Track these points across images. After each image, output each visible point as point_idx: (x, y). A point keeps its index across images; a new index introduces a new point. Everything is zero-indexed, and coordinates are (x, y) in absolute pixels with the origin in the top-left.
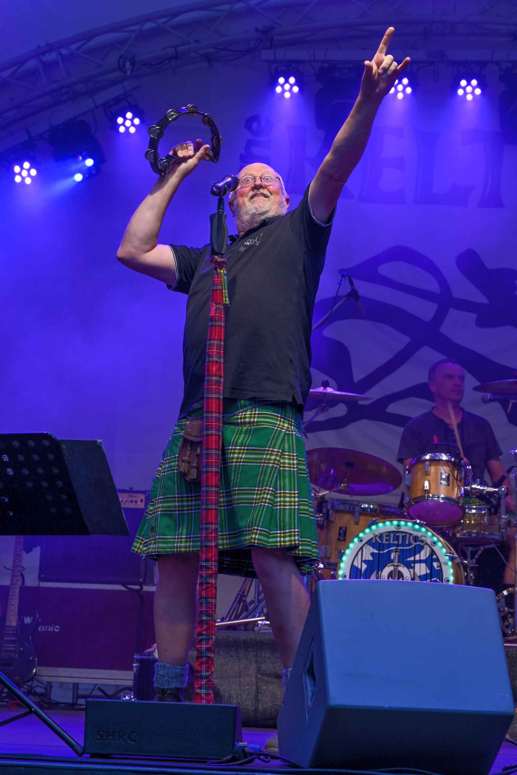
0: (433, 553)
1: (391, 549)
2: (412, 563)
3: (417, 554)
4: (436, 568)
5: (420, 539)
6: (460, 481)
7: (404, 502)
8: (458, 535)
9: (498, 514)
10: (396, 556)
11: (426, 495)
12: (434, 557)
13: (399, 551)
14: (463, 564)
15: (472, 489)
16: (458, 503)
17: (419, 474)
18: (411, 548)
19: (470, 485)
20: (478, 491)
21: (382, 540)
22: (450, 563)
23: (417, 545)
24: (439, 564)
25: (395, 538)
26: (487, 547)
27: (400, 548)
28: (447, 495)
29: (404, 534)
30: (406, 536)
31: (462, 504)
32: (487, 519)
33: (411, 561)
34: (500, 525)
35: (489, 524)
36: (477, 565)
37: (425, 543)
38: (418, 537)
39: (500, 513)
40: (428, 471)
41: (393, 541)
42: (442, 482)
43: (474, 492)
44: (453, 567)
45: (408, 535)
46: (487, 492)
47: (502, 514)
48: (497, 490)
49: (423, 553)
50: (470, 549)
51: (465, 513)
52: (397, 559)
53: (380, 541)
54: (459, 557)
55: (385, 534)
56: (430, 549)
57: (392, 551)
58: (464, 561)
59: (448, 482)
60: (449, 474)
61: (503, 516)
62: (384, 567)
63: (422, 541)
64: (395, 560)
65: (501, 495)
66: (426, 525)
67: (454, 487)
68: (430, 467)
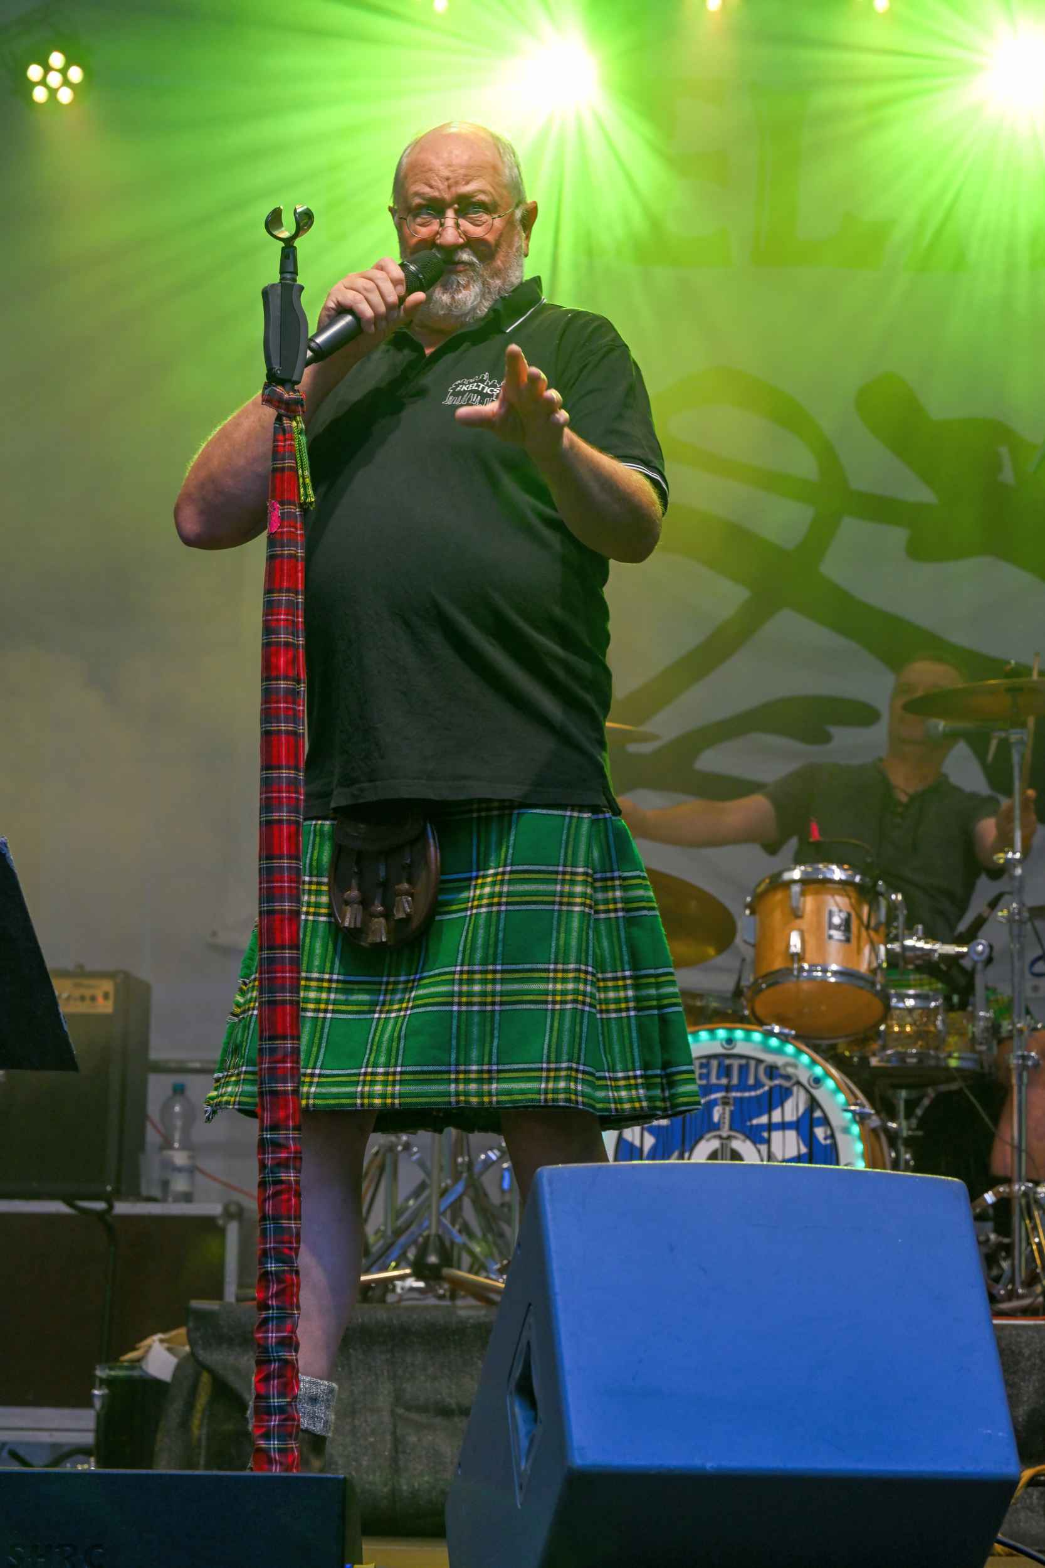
0: (815, 1104)
1: (713, 1096)
2: (764, 1131)
3: (776, 1107)
4: (823, 1142)
5: (782, 1072)
6: (876, 930)
7: (744, 984)
8: (874, 1061)
9: (970, 1008)
10: (724, 1113)
11: (796, 966)
12: (818, 1114)
13: (731, 1101)
14: (887, 1130)
15: (904, 948)
16: (873, 983)
17: (778, 915)
18: (761, 1095)
19: (900, 938)
20: (919, 953)
22: (855, 1129)
23: (776, 1086)
24: (829, 1132)
25: (722, 1071)
26: (944, 1088)
28: (845, 965)
29: (743, 1062)
30: (747, 1065)
31: (882, 986)
32: (943, 1021)
33: (760, 1127)
34: (974, 1033)
35: (948, 1032)
36: (920, 1133)
37: (794, 1081)
38: (777, 1068)
39: (974, 1005)
40: (798, 908)
41: (718, 1078)
42: (834, 933)
43: (910, 957)
44: (862, 1138)
45: (753, 1063)
46: (940, 955)
47: (979, 1007)
48: (965, 949)
49: (789, 1105)
50: (903, 1094)
51: (888, 1008)
52: (727, 1121)
54: (878, 1113)
56: (808, 1096)
57: (714, 1103)
58: (890, 1124)
59: (847, 934)
60: (849, 915)
61: (981, 1014)
62: (697, 1142)
63: (788, 1077)
64: (724, 1123)
65: (976, 962)
66: (797, 1037)
67: (862, 944)
68: (802, 899)
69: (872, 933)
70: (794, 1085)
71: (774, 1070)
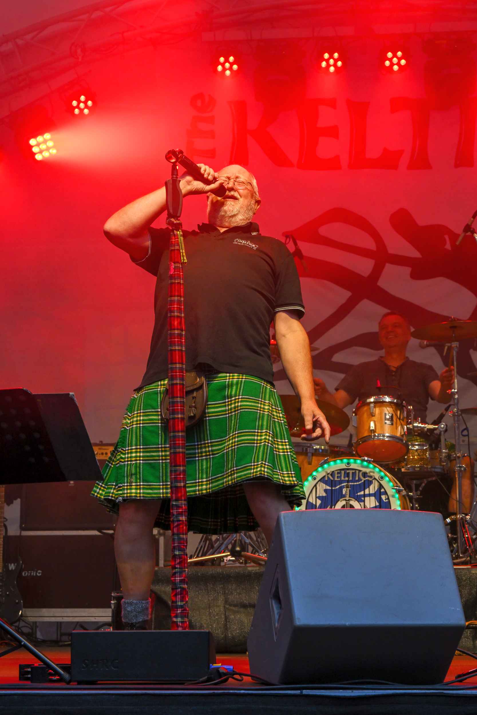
0: (381, 487)
1: (342, 485)
2: (362, 497)
3: (367, 488)
4: (385, 501)
5: (369, 475)
6: (403, 420)
7: (353, 442)
8: (403, 470)
9: (439, 449)
10: (347, 491)
11: (373, 434)
12: (382, 490)
13: (350, 486)
14: (408, 496)
15: (414, 427)
16: (402, 441)
17: (365, 415)
18: (361, 484)
19: (412, 423)
20: (419, 428)
21: (334, 477)
22: (397, 496)
23: (366, 480)
24: (387, 497)
25: (346, 475)
26: (430, 479)
27: (350, 484)
28: (391, 434)
29: (354, 471)
30: (355, 472)
31: (405, 441)
32: (429, 454)
34: (441, 458)
35: (431, 458)
36: (421, 497)
37: (373, 478)
38: (367, 473)
39: (441, 448)
40: (373, 413)
41: (344, 478)
42: (386, 421)
43: (416, 430)
44: (400, 499)
45: (357, 472)
46: (427, 429)
47: (442, 448)
48: (437, 427)
49: (371, 487)
50: (415, 482)
51: (408, 450)
52: (348, 494)
53: (331, 478)
54: (405, 490)
55: (336, 472)
56: (379, 483)
57: (343, 487)
58: (410, 493)
59: (392, 422)
60: (392, 415)
61: (444, 451)
62: (337, 502)
63: (371, 477)
64: (347, 495)
65: (441, 432)
66: (374, 462)
67: (398, 426)
68: (374, 409)
69: (401, 421)
70: (373, 479)
71: (366, 474)
